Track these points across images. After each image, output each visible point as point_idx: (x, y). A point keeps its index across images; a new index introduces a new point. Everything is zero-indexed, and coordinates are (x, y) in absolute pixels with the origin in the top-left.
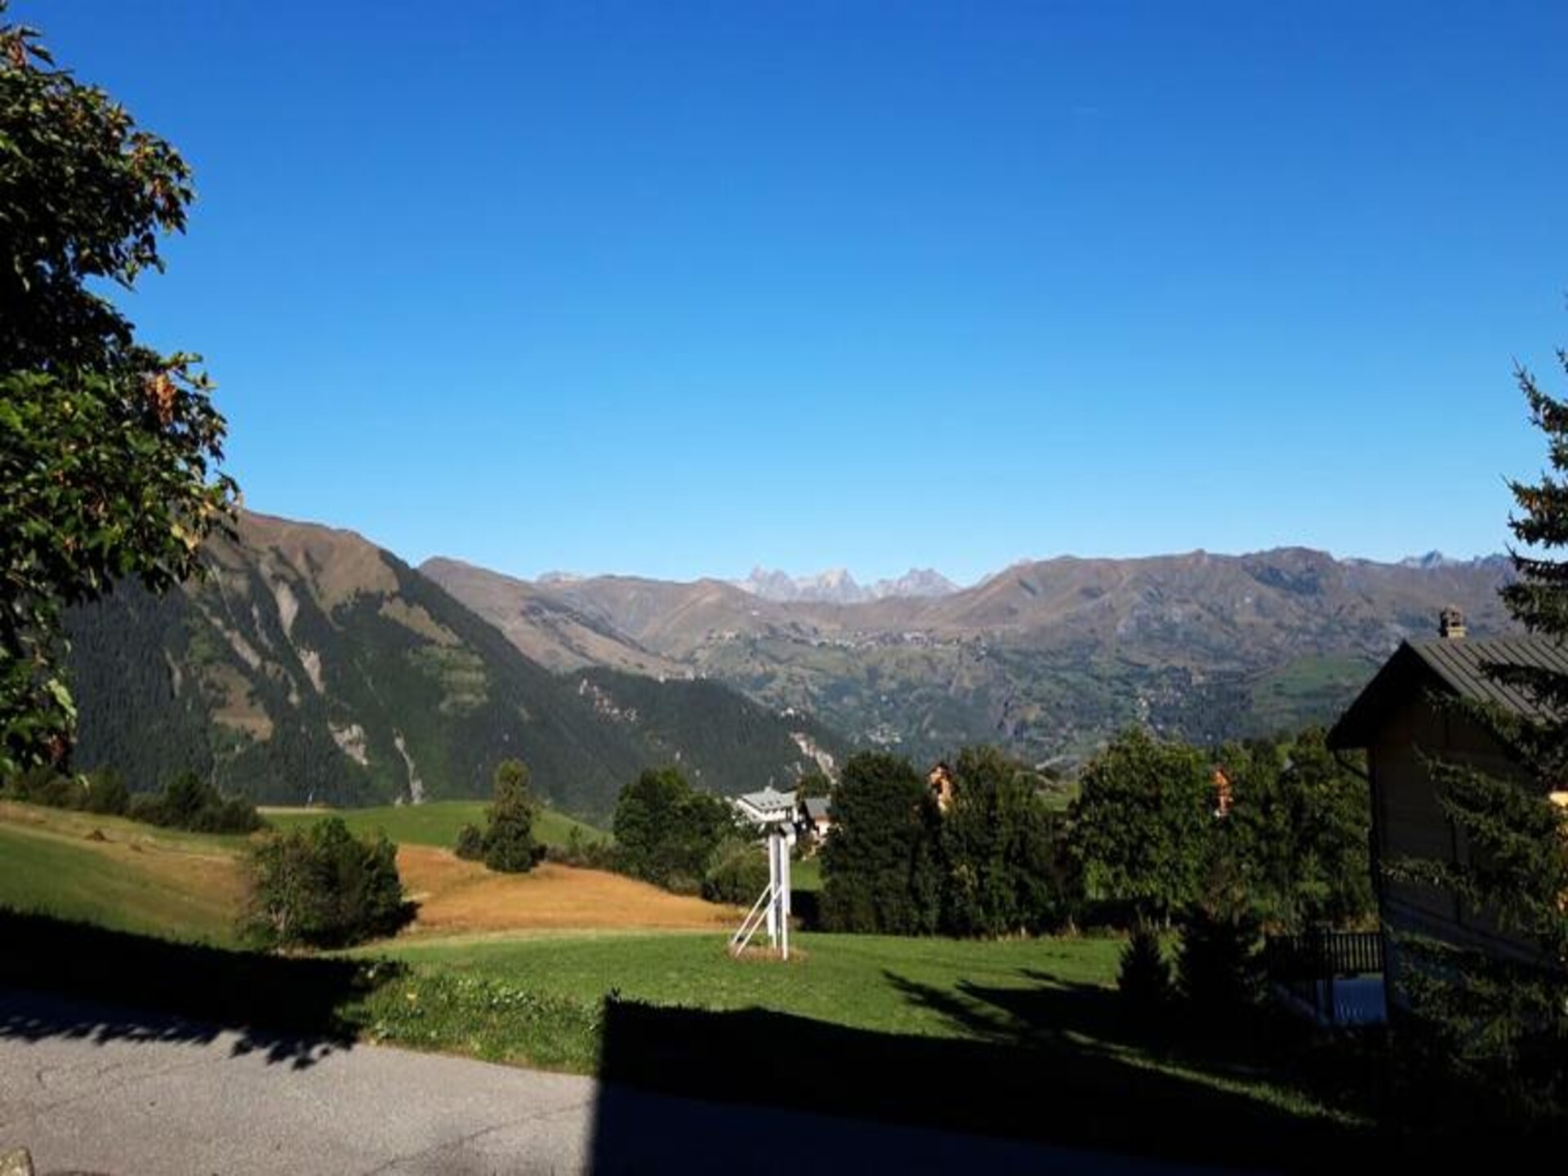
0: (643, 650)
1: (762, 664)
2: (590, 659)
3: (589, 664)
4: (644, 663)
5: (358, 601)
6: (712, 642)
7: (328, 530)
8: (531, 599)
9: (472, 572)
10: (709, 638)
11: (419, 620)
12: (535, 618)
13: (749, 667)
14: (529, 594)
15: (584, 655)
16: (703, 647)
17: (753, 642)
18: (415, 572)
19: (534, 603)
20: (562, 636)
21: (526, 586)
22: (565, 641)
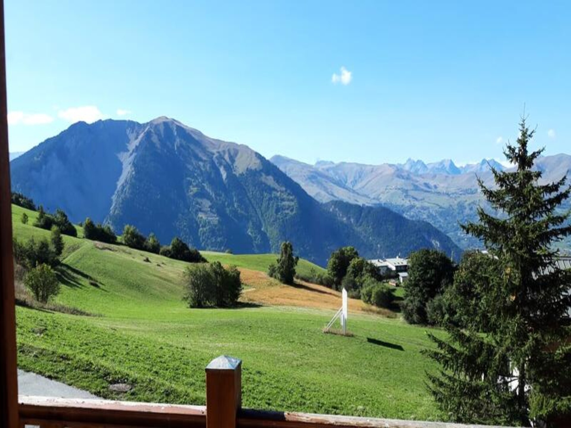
0: (358, 194)
1: (410, 201)
2: (335, 197)
3: (335, 199)
4: (358, 200)
5: (248, 173)
6: (387, 191)
7: (237, 145)
8: (312, 172)
9: (289, 161)
10: (386, 189)
11: (270, 181)
12: (313, 180)
13: (403, 202)
14: (311, 170)
15: (332, 195)
16: (383, 193)
17: (406, 191)
18: (268, 161)
19: (314, 174)
20: (324, 187)
21: (310, 166)
22: (326, 189)
